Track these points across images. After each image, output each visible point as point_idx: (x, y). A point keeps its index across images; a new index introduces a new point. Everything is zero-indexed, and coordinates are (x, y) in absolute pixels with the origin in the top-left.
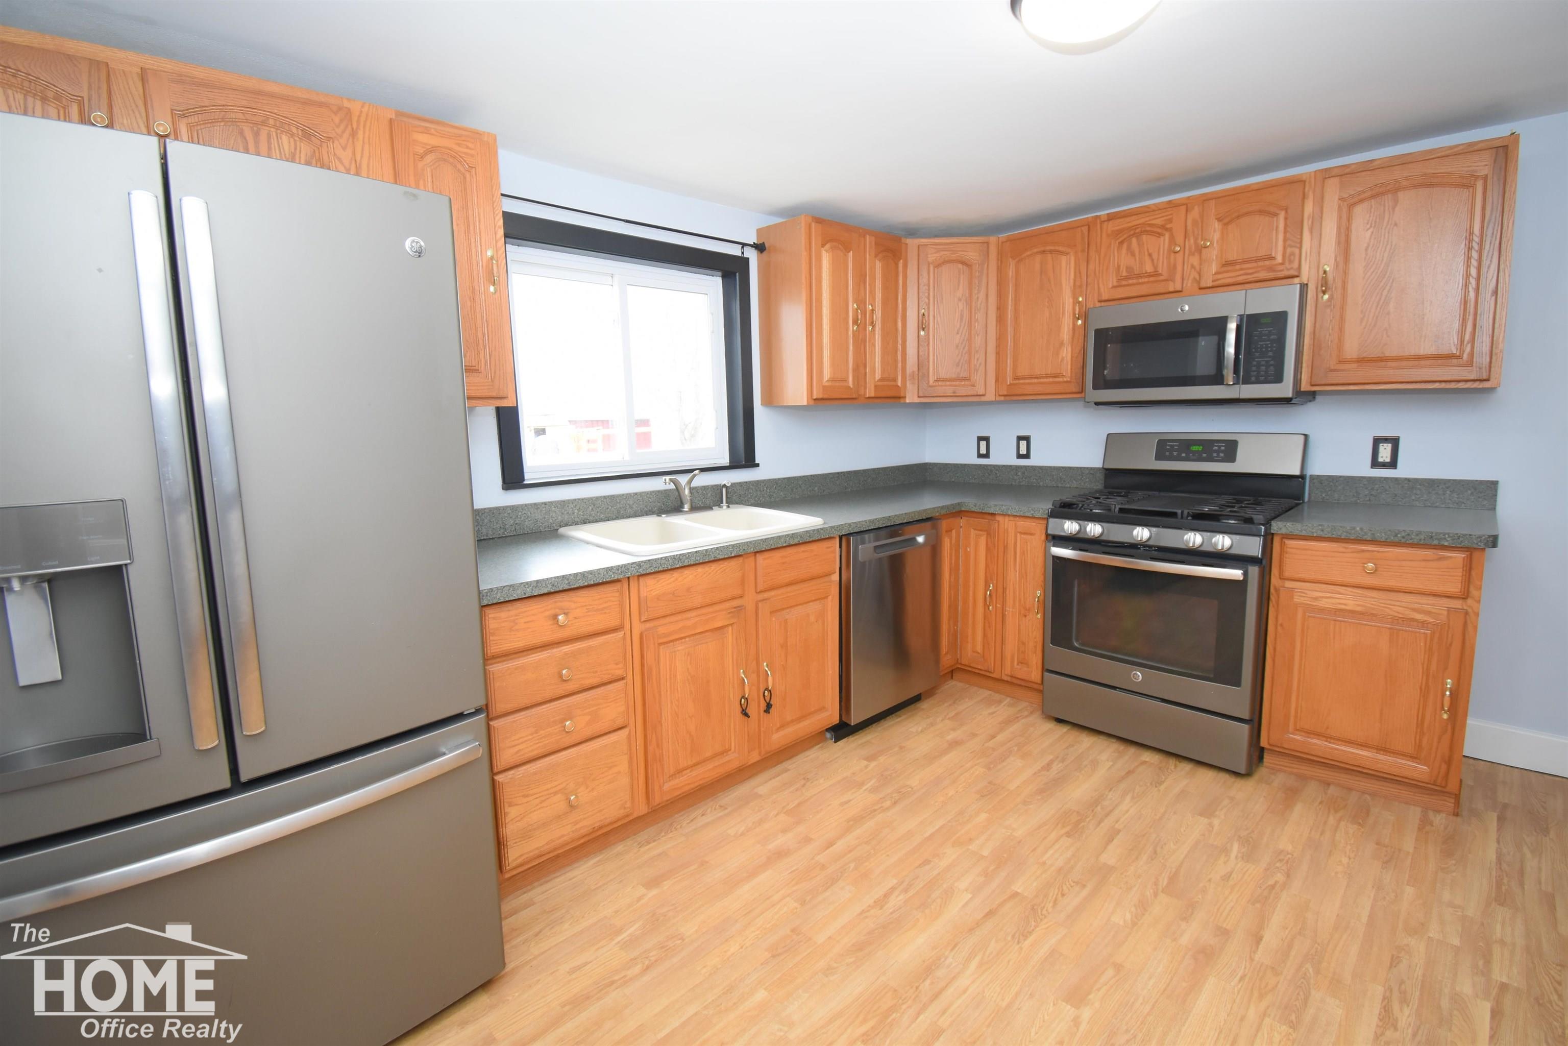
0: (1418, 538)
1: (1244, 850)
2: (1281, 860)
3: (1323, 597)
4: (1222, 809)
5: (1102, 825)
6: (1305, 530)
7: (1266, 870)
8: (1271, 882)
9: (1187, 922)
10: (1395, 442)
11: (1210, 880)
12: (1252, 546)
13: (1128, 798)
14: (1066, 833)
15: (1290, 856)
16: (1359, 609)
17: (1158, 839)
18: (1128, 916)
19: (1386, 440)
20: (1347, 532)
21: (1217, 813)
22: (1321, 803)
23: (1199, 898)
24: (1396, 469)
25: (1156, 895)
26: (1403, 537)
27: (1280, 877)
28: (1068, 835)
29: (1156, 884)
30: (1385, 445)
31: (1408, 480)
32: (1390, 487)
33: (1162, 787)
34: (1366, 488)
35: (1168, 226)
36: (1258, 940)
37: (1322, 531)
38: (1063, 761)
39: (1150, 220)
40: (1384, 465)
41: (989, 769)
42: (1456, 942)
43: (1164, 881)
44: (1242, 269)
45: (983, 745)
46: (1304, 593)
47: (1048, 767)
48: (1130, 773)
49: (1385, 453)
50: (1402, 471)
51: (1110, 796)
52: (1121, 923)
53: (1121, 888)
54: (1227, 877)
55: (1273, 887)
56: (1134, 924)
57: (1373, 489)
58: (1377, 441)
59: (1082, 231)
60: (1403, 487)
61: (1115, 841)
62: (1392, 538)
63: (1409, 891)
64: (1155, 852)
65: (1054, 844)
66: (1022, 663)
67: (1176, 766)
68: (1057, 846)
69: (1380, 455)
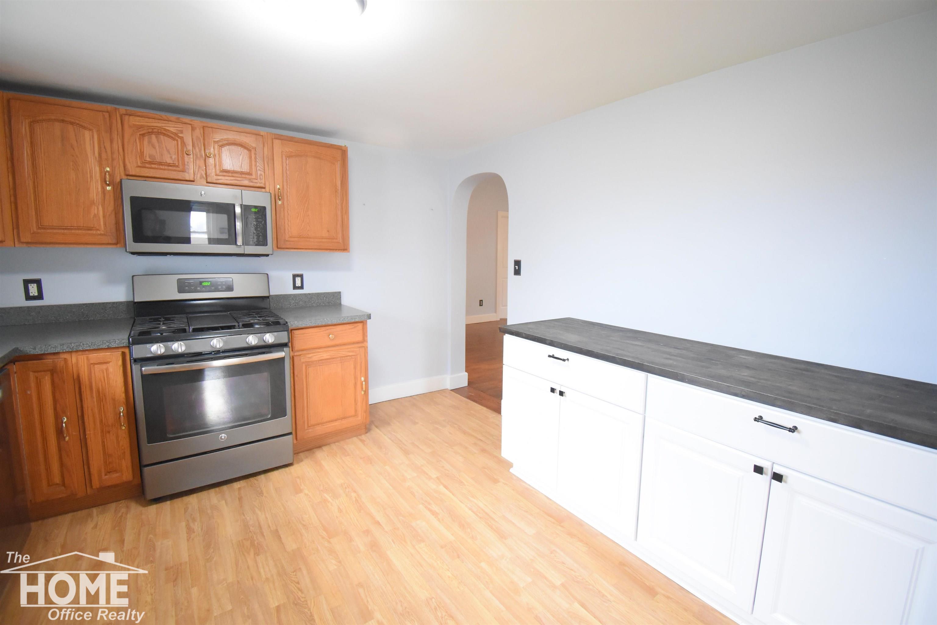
0: (347, 320)
1: (330, 495)
2: (346, 488)
3: (312, 356)
4: (301, 485)
5: (265, 534)
6: (304, 324)
7: (347, 495)
8: (354, 499)
9: (353, 541)
10: (301, 276)
11: (337, 517)
12: (283, 337)
13: (257, 510)
14: (255, 554)
15: (346, 484)
16: (328, 357)
17: (297, 519)
18: (334, 562)
19: (298, 276)
20: (321, 322)
21: (301, 488)
22: (327, 455)
23: (344, 528)
24: (303, 289)
25: (329, 542)
26: (343, 320)
27: (353, 495)
28: (257, 554)
29: (323, 538)
30: (298, 278)
31: (309, 294)
32: (303, 298)
33: (265, 494)
34: (293, 300)
35: (180, 135)
36: (378, 523)
37: (311, 323)
38: (194, 520)
39: (165, 126)
40: (299, 288)
41: (152, 562)
42: (415, 475)
43: (324, 534)
44: (233, 177)
45: (123, 551)
46: (304, 356)
47: (190, 531)
48: (240, 499)
49: (298, 283)
50: (306, 290)
51: (248, 518)
52: (335, 567)
53: (314, 554)
54: (340, 511)
55: (357, 500)
56: (340, 562)
57: (296, 300)
58: (295, 276)
59: (104, 115)
60: (308, 297)
61: (282, 536)
62: (339, 321)
63: (387, 468)
64: (304, 525)
65: (257, 566)
66: (109, 472)
67: (257, 480)
68: (260, 565)
69: (296, 283)
